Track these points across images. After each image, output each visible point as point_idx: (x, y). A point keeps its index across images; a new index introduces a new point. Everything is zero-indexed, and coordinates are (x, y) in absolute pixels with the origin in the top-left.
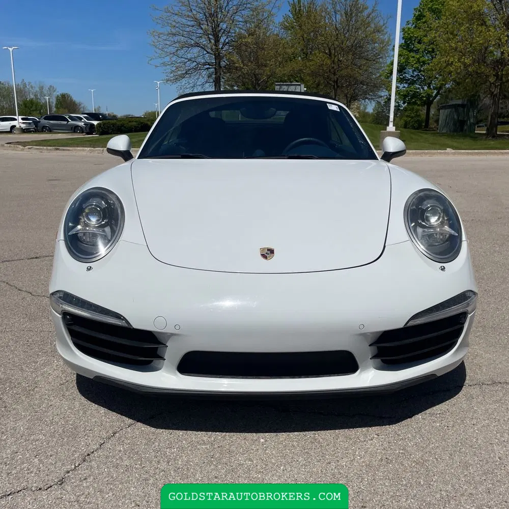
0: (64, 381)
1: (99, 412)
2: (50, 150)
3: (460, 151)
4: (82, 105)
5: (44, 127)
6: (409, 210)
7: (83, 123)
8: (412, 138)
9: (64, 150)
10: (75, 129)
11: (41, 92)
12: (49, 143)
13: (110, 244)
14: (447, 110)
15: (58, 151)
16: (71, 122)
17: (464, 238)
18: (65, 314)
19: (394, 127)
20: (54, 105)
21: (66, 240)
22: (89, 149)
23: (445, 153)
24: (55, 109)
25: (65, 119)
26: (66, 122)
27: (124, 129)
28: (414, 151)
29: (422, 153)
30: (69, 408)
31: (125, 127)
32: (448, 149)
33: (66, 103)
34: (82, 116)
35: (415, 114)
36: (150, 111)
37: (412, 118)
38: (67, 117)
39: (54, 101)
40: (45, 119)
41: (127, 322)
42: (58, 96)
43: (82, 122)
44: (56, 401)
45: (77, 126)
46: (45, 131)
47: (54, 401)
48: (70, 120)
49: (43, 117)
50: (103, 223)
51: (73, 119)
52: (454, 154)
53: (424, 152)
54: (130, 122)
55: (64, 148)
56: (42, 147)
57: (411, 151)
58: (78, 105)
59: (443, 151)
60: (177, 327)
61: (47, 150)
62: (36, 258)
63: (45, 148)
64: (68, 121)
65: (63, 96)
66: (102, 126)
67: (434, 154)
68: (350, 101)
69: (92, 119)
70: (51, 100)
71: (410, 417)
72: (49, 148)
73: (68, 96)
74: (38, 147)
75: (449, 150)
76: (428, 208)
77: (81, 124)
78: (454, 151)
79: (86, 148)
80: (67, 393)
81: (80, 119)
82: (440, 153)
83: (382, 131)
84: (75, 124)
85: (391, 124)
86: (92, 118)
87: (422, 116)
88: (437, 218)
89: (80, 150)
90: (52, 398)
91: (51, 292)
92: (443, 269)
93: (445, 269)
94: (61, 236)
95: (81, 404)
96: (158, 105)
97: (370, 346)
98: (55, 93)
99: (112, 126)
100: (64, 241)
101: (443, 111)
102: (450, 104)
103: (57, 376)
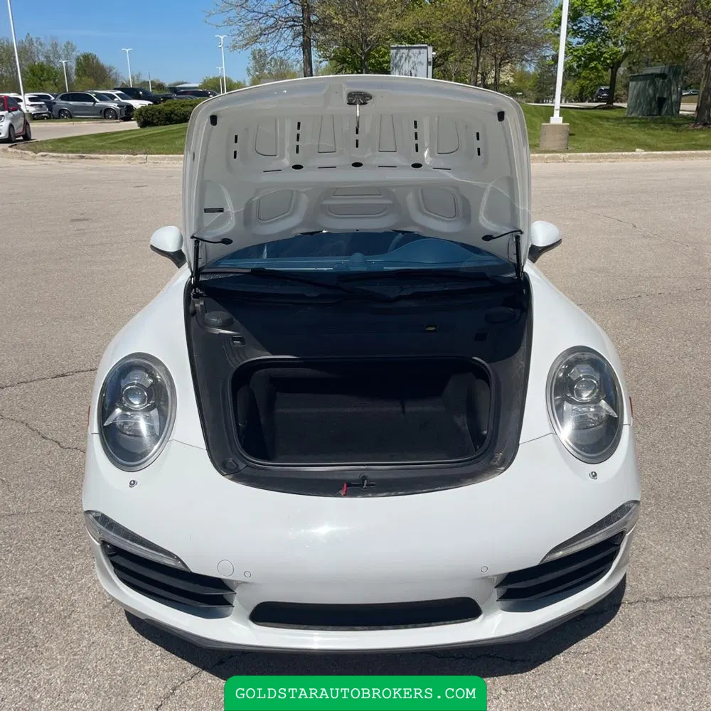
0: (108, 601)
1: (153, 654)
2: (73, 158)
3: (655, 152)
4: (114, 71)
5: (61, 111)
6: (555, 378)
7: (117, 105)
8: (586, 129)
9: (91, 158)
10: (105, 114)
11: (55, 52)
12: (69, 147)
13: (158, 444)
14: (640, 83)
15: (83, 160)
16: (100, 103)
17: (626, 421)
18: (104, 543)
19: (562, 118)
20: (73, 70)
21: (100, 433)
22: (127, 156)
23: (634, 157)
24: (75, 77)
25: (90, 99)
26: (92, 103)
27: (175, 117)
28: (588, 154)
29: (600, 157)
30: (117, 648)
31: (176, 115)
32: (637, 150)
33: (91, 69)
34: (114, 93)
35: (596, 74)
36: (211, 77)
37: (591, 80)
38: (93, 95)
39: (73, 65)
40: (63, 98)
41: (183, 563)
42: (78, 59)
43: (116, 102)
44: (99, 636)
45: (108, 109)
46: (63, 117)
47: (97, 636)
48: (97, 100)
49: (60, 95)
50: (149, 405)
51: (101, 97)
52: (646, 157)
53: (603, 156)
54: (183, 106)
55: (92, 156)
56: (60, 155)
57: (584, 154)
58: (108, 71)
59: (630, 153)
60: (248, 575)
61: (68, 158)
62: (63, 375)
63: (65, 155)
64: (95, 102)
65: (87, 57)
66: (143, 114)
67: (617, 158)
68: (500, 65)
69: (129, 97)
70: (69, 63)
71: (549, 659)
72: (70, 155)
73: (94, 57)
74: (55, 154)
75: (639, 151)
76: (580, 378)
77: (113, 105)
78: (645, 153)
79: (123, 156)
80: (113, 622)
81: (112, 97)
82: (626, 157)
83: (543, 124)
84: (105, 106)
85: (557, 113)
86: (129, 95)
87: (606, 78)
88: (590, 392)
89: (115, 159)
90: (94, 631)
91: (85, 510)
92: (594, 475)
93: (598, 476)
94: (94, 427)
95: (131, 640)
96: (222, 69)
97: (496, 587)
98: (74, 53)
99: (157, 113)
100: (98, 436)
101: (634, 83)
102: (644, 73)
103: (99, 593)
